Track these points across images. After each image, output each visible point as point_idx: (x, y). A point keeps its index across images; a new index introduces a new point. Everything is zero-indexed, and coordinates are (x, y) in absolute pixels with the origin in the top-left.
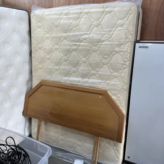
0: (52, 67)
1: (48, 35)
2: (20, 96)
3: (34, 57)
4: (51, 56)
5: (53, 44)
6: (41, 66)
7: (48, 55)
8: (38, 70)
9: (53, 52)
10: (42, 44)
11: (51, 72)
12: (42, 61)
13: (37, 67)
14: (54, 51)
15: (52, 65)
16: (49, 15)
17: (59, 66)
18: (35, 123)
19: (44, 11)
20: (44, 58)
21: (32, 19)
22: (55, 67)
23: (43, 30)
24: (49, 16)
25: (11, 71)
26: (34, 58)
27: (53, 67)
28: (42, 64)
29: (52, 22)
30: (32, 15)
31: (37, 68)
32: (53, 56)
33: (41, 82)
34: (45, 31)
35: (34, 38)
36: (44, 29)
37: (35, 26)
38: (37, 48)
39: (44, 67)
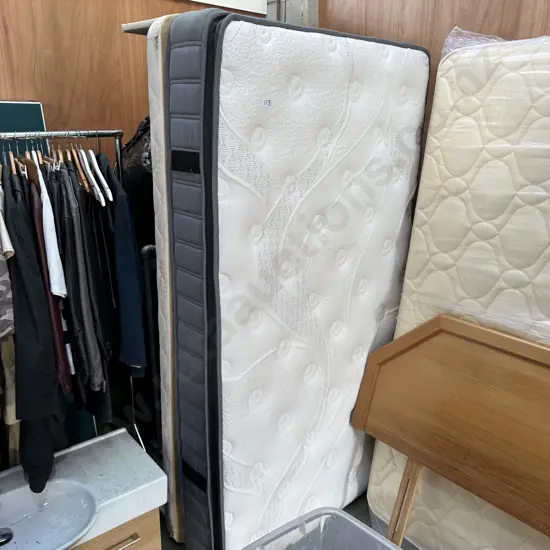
0: (496, 270)
1: (502, 145)
2: (354, 357)
3: (425, 223)
4: (499, 227)
5: (521, 180)
6: (446, 258)
7: (488, 219)
8: (430, 272)
9: (513, 212)
10: (468, 176)
11: (486, 288)
12: (458, 240)
13: (429, 260)
14: (518, 207)
15: (497, 260)
16: (523, 64)
17: (530, 270)
18: (389, 462)
19: (503, 50)
20: (468, 230)
21: (442, 83)
22: (511, 271)
23: (484, 123)
24: (525, 71)
25: (345, 267)
26: (426, 228)
27: (502, 272)
28: (455, 253)
29: (531, 94)
30: (444, 65)
31: (431, 266)
32: (508, 226)
33: (437, 320)
34: (492, 129)
35: (438, 153)
36: (487, 119)
37: (452, 109)
38: (443, 192)
39: (461, 263)
